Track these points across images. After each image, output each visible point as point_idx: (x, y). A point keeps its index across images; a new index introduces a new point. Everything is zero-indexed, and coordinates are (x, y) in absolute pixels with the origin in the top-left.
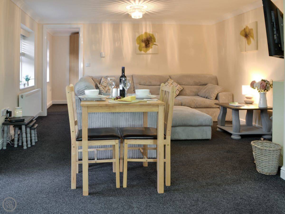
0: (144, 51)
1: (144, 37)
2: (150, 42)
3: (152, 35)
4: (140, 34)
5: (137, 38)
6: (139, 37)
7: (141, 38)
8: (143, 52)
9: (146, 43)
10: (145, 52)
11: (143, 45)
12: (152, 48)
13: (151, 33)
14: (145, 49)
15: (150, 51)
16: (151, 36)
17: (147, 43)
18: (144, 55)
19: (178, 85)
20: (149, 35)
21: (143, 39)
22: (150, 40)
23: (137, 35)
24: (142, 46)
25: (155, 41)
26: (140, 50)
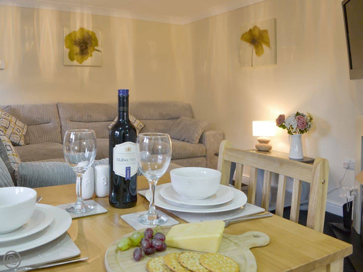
0: (78, 61)
1: (78, 36)
2: (88, 46)
3: (93, 33)
4: (72, 31)
5: (66, 37)
6: (70, 35)
7: (73, 38)
8: (75, 62)
9: (81, 46)
10: (80, 63)
11: (77, 49)
12: (91, 56)
13: (91, 29)
14: (79, 57)
15: (89, 61)
16: (89, 35)
17: (84, 47)
18: (78, 68)
19: (137, 120)
20: (88, 34)
21: (76, 40)
22: (88, 42)
23: (67, 32)
24: (74, 52)
25: (97, 45)
26: (71, 59)
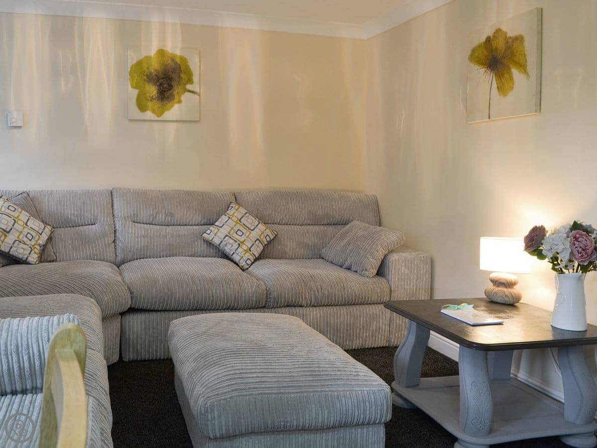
0: (153, 112)
1: (155, 66)
2: (173, 83)
4: (144, 54)
5: (132, 68)
6: (139, 63)
7: (145, 69)
8: (149, 115)
9: (161, 84)
10: (159, 116)
12: (180, 102)
13: (178, 53)
15: (175, 111)
17: (165, 86)
18: (156, 125)
19: (260, 225)
20: (173, 60)
21: (151, 73)
22: (173, 76)
23: (133, 58)
24: (148, 95)
25: (190, 81)
26: (142, 108)
